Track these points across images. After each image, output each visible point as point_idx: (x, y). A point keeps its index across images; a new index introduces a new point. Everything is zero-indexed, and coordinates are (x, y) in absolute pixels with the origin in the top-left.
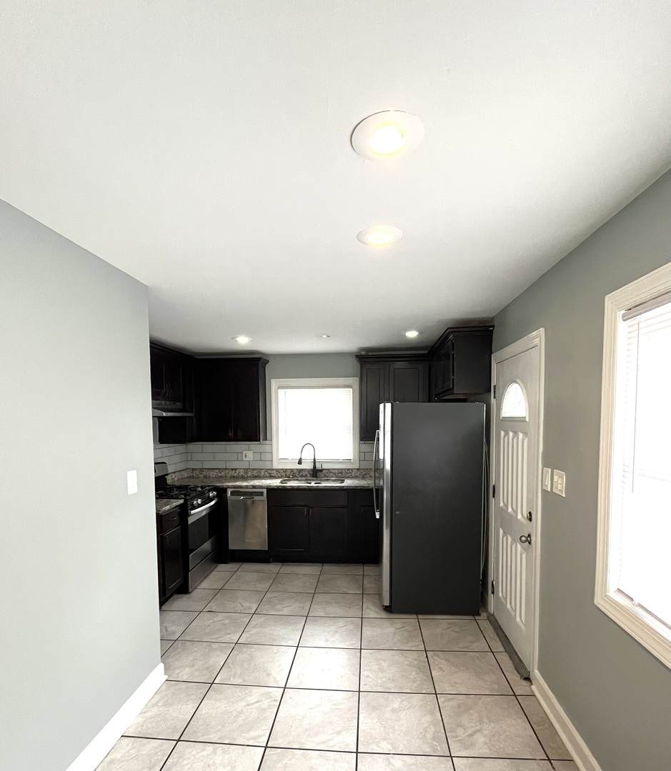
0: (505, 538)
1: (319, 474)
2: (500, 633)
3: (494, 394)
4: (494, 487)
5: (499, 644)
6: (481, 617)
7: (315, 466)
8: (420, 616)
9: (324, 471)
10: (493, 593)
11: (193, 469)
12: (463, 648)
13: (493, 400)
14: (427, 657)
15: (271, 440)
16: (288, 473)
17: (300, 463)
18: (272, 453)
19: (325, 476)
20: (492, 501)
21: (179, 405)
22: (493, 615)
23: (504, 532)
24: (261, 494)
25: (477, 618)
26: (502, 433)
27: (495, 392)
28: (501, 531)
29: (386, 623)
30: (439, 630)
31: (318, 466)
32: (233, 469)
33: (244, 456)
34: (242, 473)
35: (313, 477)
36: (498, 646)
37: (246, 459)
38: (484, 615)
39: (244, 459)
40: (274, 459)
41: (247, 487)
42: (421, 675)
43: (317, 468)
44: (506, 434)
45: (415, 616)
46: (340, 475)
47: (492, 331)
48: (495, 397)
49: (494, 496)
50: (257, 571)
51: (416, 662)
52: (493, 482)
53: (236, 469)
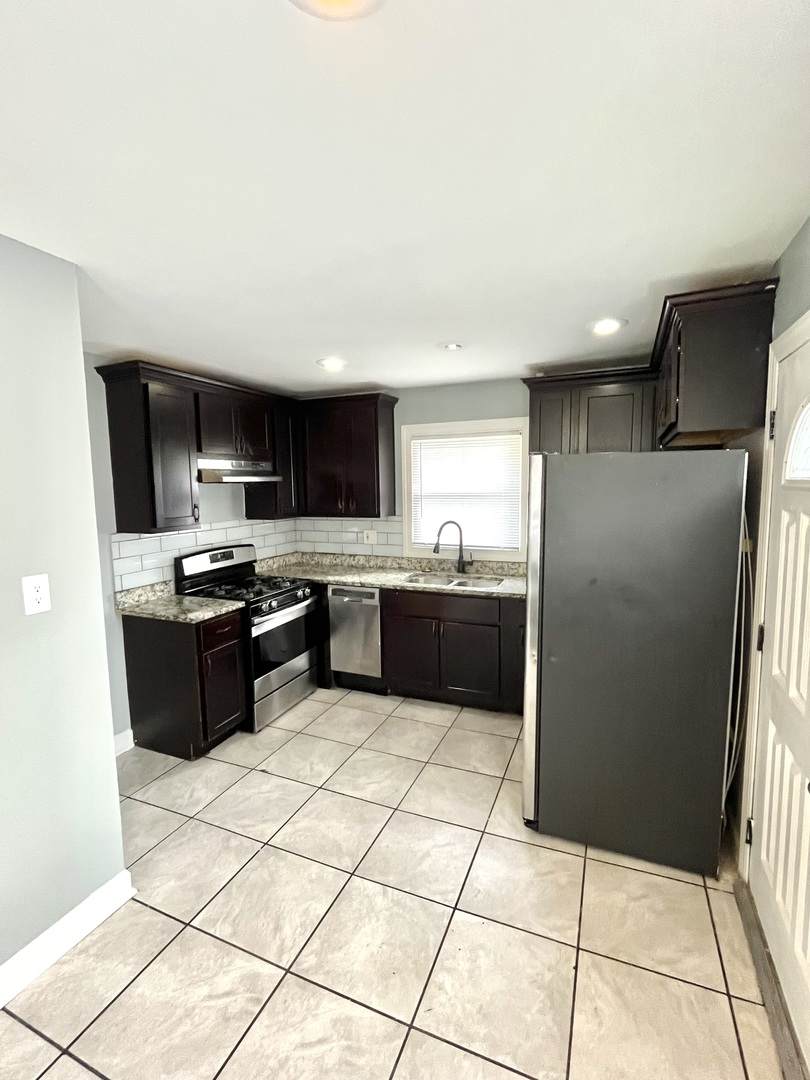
0: (779, 748)
1: (467, 568)
2: (757, 939)
3: (772, 431)
4: (762, 630)
5: (750, 975)
6: (721, 885)
7: (461, 557)
8: (592, 853)
9: (475, 565)
10: (749, 842)
11: (303, 553)
12: (661, 962)
13: (768, 445)
14: (576, 968)
15: (401, 515)
16: (424, 565)
17: (436, 550)
18: (402, 533)
19: (477, 571)
20: (756, 657)
21: (266, 466)
22: (748, 887)
23: (779, 731)
24: (372, 596)
25: (710, 882)
26: (785, 517)
27: (772, 425)
28: (772, 729)
29: (522, 854)
30: (619, 898)
31: (467, 558)
32: (351, 556)
33: (365, 539)
34: (362, 561)
35: (459, 572)
36: (746, 982)
37: (370, 542)
38: (727, 879)
39: (366, 542)
40: (406, 544)
41: (353, 585)
42: (549, 1018)
43: (464, 559)
44: (795, 519)
45: (579, 849)
46: (500, 571)
47: (773, 291)
48: (772, 437)
49: (760, 648)
50: (362, 708)
51: (548, 976)
52: (758, 619)
53: (355, 556)
